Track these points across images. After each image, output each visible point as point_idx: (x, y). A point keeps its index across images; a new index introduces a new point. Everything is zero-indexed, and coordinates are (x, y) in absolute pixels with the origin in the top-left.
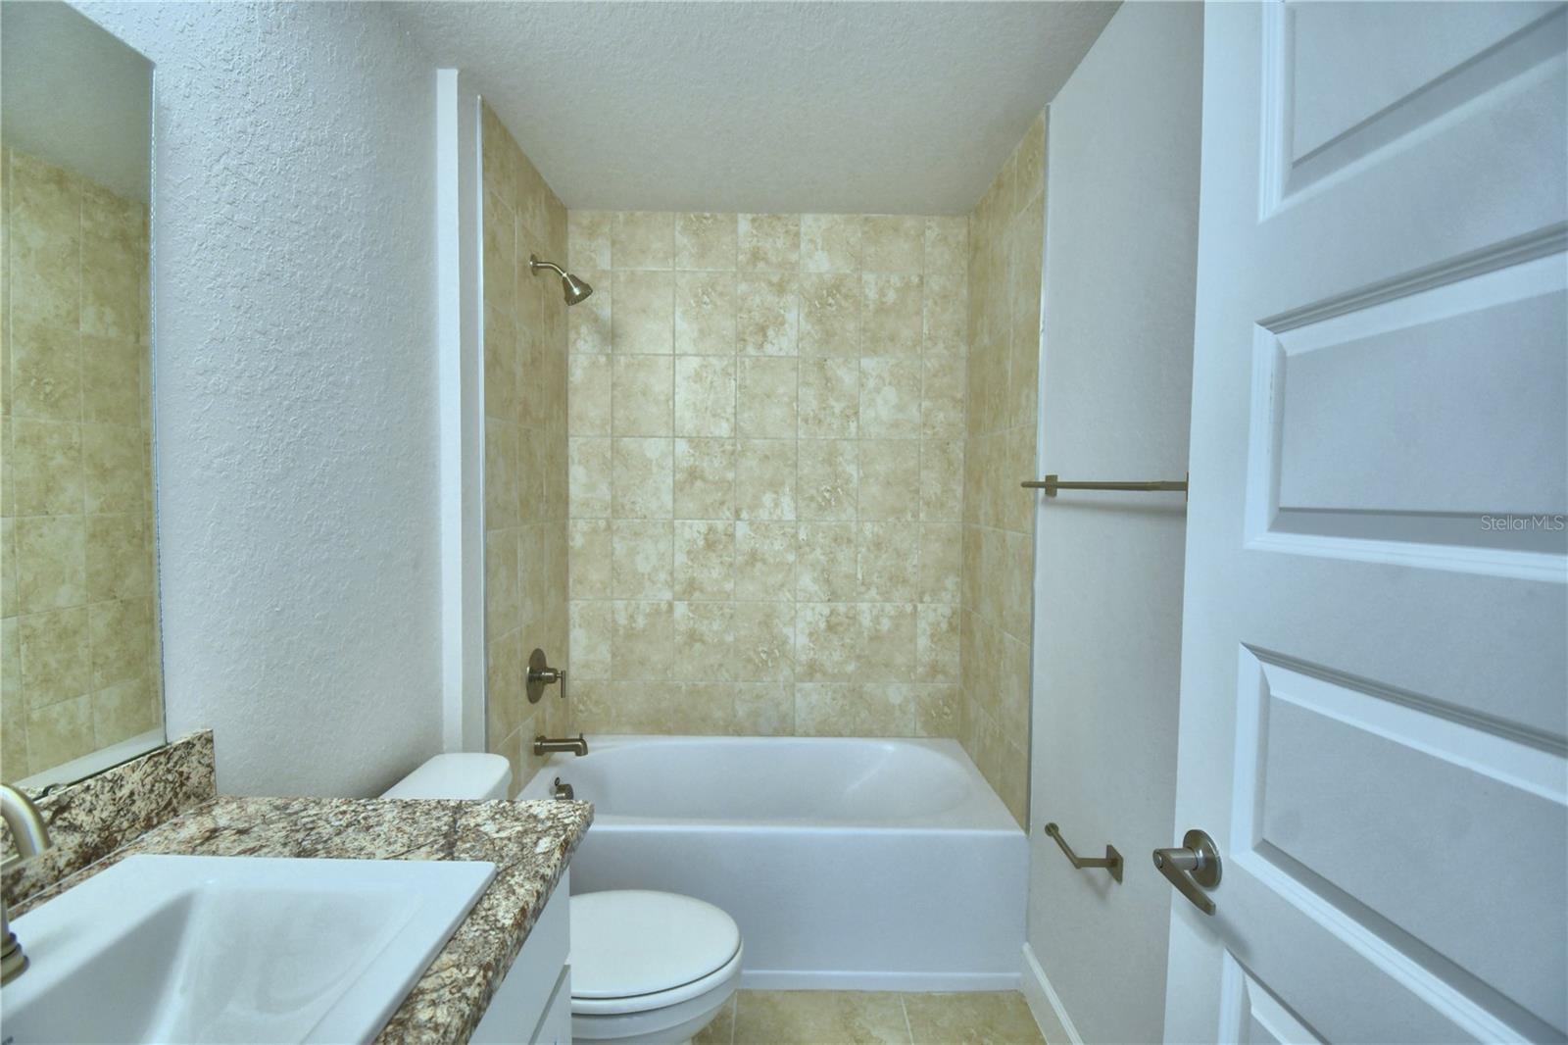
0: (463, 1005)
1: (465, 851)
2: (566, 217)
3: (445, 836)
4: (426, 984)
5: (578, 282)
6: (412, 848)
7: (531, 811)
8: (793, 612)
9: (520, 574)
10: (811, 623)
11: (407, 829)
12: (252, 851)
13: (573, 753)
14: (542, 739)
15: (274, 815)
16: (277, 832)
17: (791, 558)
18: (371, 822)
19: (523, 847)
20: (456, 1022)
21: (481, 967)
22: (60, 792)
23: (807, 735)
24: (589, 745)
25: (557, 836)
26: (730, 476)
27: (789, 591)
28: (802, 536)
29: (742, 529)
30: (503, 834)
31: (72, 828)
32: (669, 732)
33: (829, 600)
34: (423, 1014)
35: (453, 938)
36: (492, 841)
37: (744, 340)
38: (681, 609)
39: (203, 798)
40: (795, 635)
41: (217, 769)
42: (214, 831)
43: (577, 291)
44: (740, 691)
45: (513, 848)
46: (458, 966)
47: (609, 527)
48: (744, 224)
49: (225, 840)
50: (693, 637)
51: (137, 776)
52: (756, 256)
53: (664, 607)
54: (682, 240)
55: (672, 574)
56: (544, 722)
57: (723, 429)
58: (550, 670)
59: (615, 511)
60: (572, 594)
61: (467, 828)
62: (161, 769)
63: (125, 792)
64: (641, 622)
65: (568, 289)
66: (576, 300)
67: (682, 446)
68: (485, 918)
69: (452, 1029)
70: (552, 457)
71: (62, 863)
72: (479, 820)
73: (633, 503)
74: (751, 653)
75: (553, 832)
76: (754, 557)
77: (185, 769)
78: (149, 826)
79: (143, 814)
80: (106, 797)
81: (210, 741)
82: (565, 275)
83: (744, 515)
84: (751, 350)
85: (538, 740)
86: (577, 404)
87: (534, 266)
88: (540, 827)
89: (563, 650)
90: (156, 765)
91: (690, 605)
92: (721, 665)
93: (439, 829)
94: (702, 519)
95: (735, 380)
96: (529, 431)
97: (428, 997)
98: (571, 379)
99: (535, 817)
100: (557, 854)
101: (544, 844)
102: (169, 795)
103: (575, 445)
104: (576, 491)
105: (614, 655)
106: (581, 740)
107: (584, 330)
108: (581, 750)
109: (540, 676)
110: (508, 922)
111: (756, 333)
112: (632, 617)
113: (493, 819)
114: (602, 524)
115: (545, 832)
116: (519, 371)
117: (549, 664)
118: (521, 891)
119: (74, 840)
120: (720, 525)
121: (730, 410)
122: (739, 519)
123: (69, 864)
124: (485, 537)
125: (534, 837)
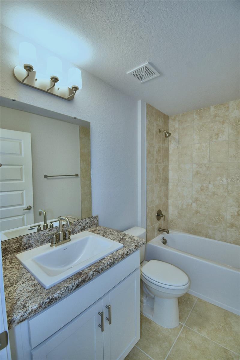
0: (108, 262)
1: (122, 242)
2: (169, 118)
3: (121, 239)
4: (106, 258)
5: (168, 133)
6: (116, 239)
7: (135, 239)
8: (226, 209)
9: (155, 194)
10: (232, 213)
11: (117, 236)
12: (98, 234)
13: (166, 233)
14: (160, 228)
15: (103, 229)
16: (102, 232)
17: (226, 194)
18: (113, 234)
19: (130, 244)
20: (106, 264)
21: (113, 258)
22: (79, 220)
23: (230, 243)
24: (170, 232)
25: (136, 244)
26: (208, 172)
27: (225, 203)
28: (229, 188)
29: (211, 186)
30: (128, 241)
31: (80, 225)
32: (191, 233)
33: (238, 207)
34: (103, 261)
35: (112, 253)
36: (126, 241)
37: (212, 138)
38: (194, 205)
39: (97, 225)
40: (227, 215)
41: (99, 221)
42: (96, 230)
43: (167, 135)
44: (210, 227)
45: (128, 243)
46: (111, 257)
47: (177, 185)
48: (212, 109)
49: (96, 232)
50: (197, 212)
51: (88, 220)
52: (215, 116)
53: (190, 204)
54: (195, 116)
55: (192, 196)
56: (161, 225)
57: (206, 161)
58: (162, 214)
59: (178, 181)
60: (169, 199)
61: (124, 238)
62: (91, 220)
63: (87, 222)
64: (184, 207)
65: (166, 134)
66: (168, 137)
67: (195, 166)
68: (118, 252)
69: (105, 265)
70: (164, 170)
71: (79, 230)
72: (127, 238)
73: (183, 179)
74: (213, 218)
75: (136, 243)
76: (214, 194)
77: (94, 220)
78: (89, 227)
79: (89, 226)
80: (84, 222)
81: (98, 217)
82: (165, 132)
83: (211, 182)
84: (214, 140)
85: (159, 228)
86: (170, 158)
87: (159, 131)
88: (134, 242)
89: (167, 210)
90: (91, 219)
91: (196, 204)
92: (205, 220)
93: (120, 237)
94: (200, 183)
95: (209, 148)
96: (158, 165)
97: (105, 259)
98: (169, 152)
99: (135, 240)
100: (134, 247)
101: (133, 244)
102: (92, 224)
103: (170, 167)
104: (170, 177)
105: (178, 213)
106: (168, 230)
107: (172, 142)
108: (168, 232)
109: (159, 215)
110: (120, 254)
111: (215, 136)
112: (182, 205)
113: (129, 238)
114: (176, 184)
115: (134, 243)
116: (155, 153)
117: (162, 213)
118: (125, 250)
119: (80, 227)
120: (205, 185)
121: (208, 156)
122: (210, 184)
123: (80, 230)
124: (146, 186)
125: (132, 243)
